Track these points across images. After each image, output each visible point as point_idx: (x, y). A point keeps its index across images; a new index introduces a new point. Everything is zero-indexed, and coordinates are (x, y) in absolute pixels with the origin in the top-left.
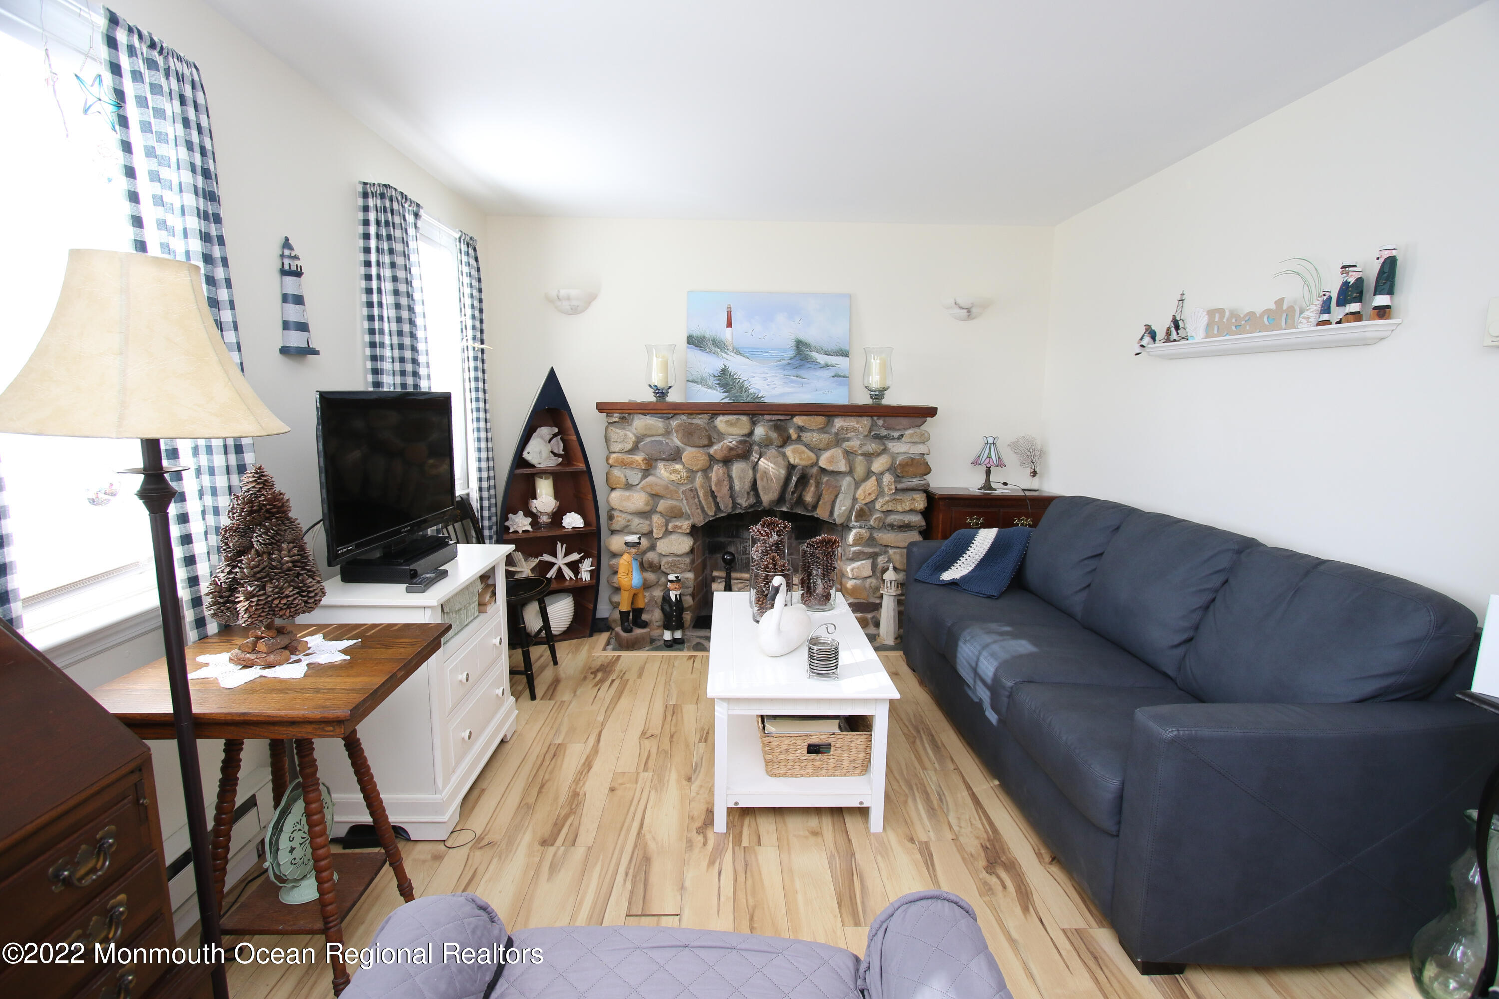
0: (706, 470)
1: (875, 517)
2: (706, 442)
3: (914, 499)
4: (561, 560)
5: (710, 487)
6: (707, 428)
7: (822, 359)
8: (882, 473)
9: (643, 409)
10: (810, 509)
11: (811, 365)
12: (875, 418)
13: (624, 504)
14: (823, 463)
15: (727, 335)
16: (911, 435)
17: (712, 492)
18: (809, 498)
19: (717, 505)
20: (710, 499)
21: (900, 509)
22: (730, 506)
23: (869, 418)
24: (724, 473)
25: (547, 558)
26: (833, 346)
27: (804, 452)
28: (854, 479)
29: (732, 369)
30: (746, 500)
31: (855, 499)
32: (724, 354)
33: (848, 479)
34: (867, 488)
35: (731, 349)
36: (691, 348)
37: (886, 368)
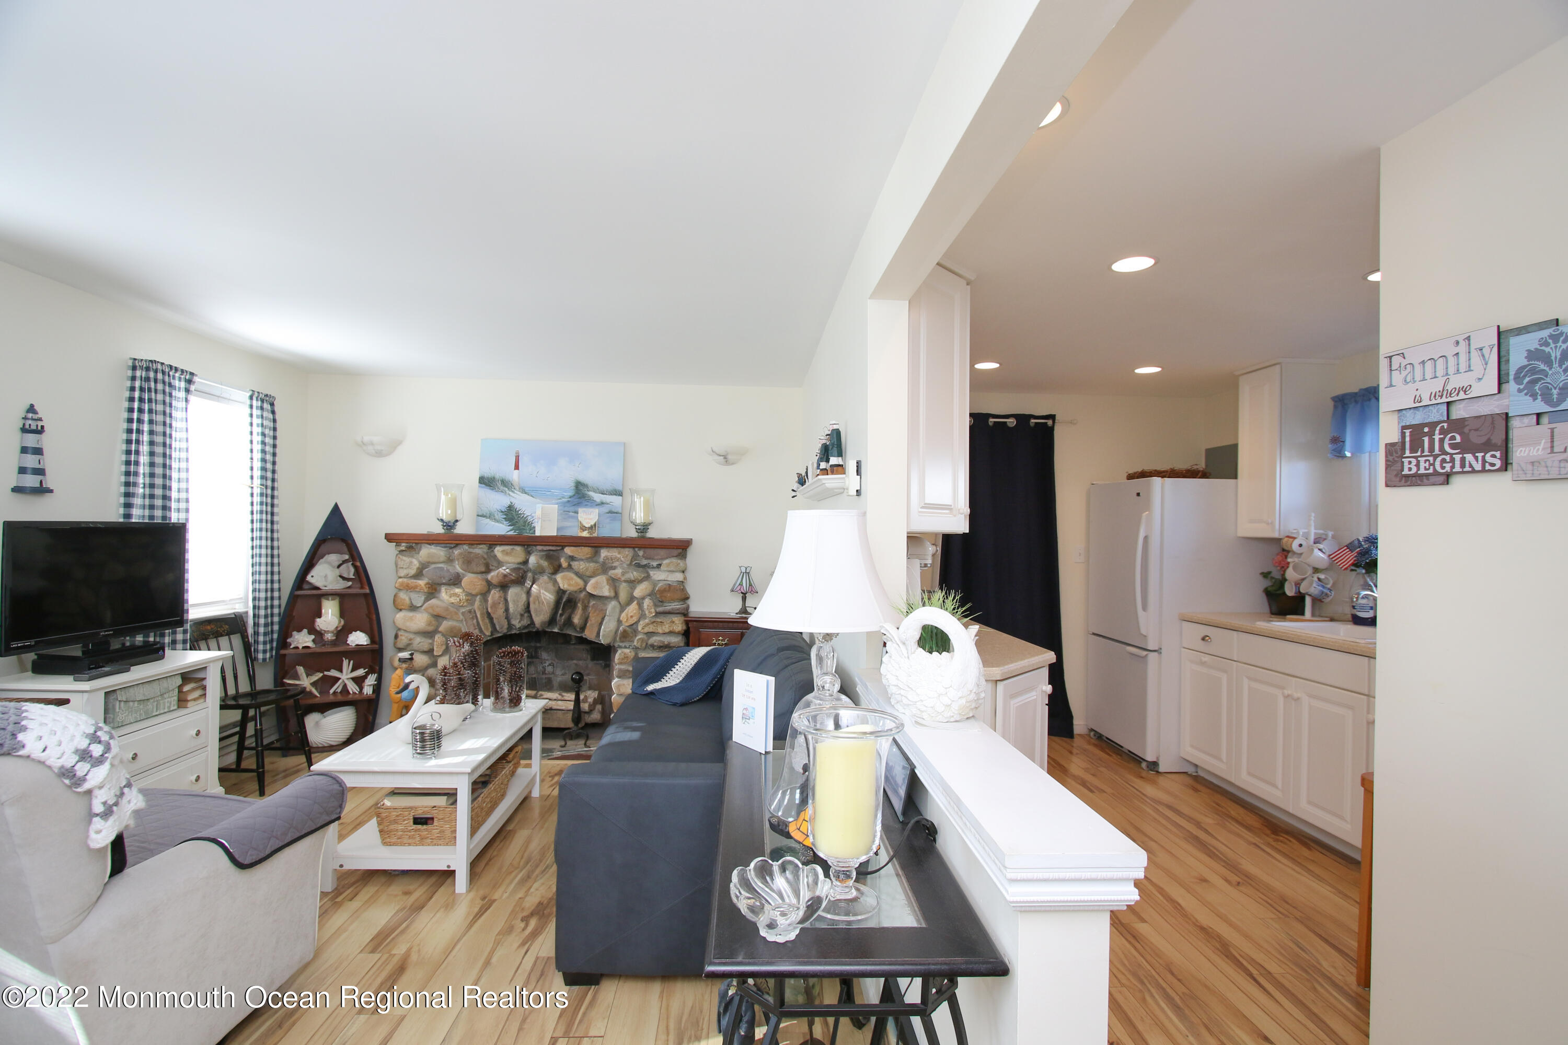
0: (485, 595)
1: (637, 638)
2: (483, 569)
3: (674, 622)
4: (346, 675)
5: (487, 609)
6: (486, 556)
7: (597, 497)
8: (643, 598)
9: (430, 539)
10: (578, 629)
11: (587, 503)
12: (636, 549)
13: (408, 624)
14: (589, 589)
15: (515, 476)
16: (668, 565)
17: (489, 614)
18: (576, 620)
19: (493, 625)
20: (487, 621)
21: (660, 631)
22: (506, 626)
23: (631, 550)
24: (500, 597)
25: (333, 673)
26: (607, 486)
27: (572, 579)
28: (620, 603)
29: (518, 506)
30: (519, 622)
31: (619, 622)
32: (511, 493)
33: (613, 603)
34: (630, 611)
35: (517, 488)
36: (481, 487)
37: (648, 506)
